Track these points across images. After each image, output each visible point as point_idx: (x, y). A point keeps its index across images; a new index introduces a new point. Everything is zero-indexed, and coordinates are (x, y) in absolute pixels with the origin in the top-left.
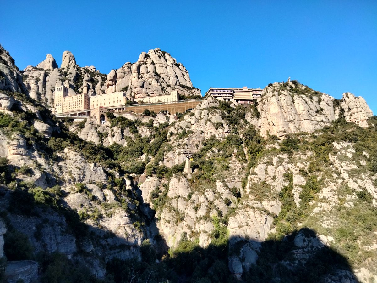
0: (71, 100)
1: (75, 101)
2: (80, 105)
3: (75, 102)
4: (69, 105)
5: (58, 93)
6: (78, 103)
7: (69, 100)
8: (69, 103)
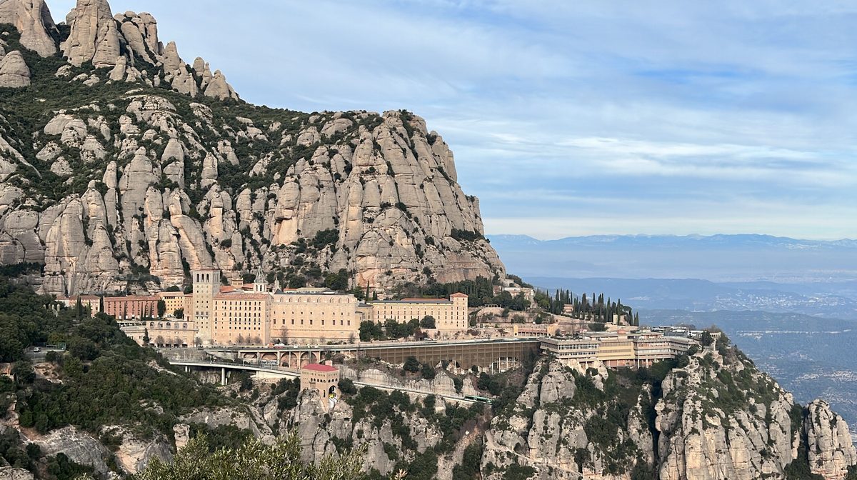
0: (233, 308)
1: (243, 312)
2: (257, 323)
3: (243, 315)
4: (227, 319)
5: (200, 286)
6: (252, 320)
7: (228, 306)
8: (228, 314)
